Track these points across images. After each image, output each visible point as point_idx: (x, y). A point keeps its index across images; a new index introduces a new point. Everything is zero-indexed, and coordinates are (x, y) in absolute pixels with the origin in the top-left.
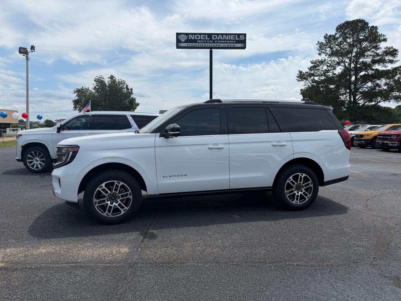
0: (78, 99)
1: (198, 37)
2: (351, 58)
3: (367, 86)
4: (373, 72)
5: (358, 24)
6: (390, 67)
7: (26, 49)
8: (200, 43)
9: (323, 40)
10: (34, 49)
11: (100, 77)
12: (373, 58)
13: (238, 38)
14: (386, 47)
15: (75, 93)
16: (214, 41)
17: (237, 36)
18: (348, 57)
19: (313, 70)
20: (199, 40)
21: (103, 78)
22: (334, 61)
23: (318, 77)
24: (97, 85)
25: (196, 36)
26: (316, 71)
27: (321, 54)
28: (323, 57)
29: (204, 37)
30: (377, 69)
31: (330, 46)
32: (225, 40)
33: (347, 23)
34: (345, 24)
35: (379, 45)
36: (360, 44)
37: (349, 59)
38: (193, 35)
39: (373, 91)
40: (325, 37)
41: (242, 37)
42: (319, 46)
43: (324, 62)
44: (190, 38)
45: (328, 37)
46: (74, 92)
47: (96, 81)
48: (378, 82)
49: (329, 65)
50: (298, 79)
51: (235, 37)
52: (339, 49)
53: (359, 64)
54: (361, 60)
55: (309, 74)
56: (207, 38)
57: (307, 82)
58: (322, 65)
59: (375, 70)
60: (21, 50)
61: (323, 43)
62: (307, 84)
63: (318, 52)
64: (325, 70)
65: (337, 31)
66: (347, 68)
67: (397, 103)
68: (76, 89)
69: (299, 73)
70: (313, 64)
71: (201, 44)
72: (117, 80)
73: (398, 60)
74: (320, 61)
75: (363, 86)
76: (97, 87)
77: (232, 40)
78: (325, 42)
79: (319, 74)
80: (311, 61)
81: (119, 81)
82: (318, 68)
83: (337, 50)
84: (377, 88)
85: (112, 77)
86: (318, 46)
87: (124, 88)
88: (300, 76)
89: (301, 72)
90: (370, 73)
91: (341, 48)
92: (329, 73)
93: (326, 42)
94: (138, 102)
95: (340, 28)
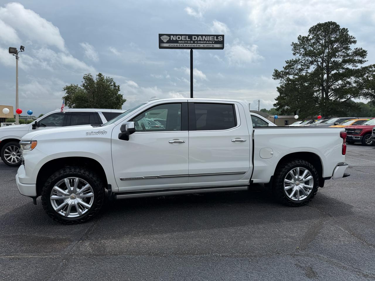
0: (67, 96)
1: (179, 38)
2: (323, 58)
3: (338, 83)
4: (344, 70)
5: (330, 26)
6: (359, 66)
7: (16, 49)
8: (181, 43)
9: (297, 41)
10: (23, 49)
11: (89, 75)
12: (343, 57)
13: (216, 39)
14: (356, 48)
15: (65, 90)
16: (194, 41)
17: (215, 37)
18: (320, 56)
19: (288, 69)
20: (180, 41)
21: (92, 76)
22: (307, 60)
23: (293, 75)
24: (86, 83)
25: (177, 37)
26: (291, 70)
27: (295, 53)
28: (298, 56)
29: (185, 38)
30: (347, 68)
31: (303, 47)
32: (205, 40)
33: (319, 25)
34: (317, 26)
35: (349, 46)
36: (332, 45)
37: (322, 59)
38: (175, 36)
39: (344, 88)
40: (299, 39)
41: (220, 38)
42: (294, 47)
43: (298, 61)
44: (171, 39)
45: (301, 38)
46: (63, 89)
47: (85, 79)
48: (349, 80)
49: (303, 64)
50: (274, 77)
51: (214, 38)
52: (312, 49)
53: (331, 63)
54: (332, 60)
55: (284, 73)
56: (187, 39)
57: (283, 80)
58: (296, 64)
59: (346, 68)
60: (11, 50)
61: (297, 44)
62: (283, 82)
63: (293, 52)
64: (299, 69)
65: (310, 33)
66: (320, 67)
67: (366, 99)
68: (66, 87)
69: (275, 72)
70: (288, 64)
71: (183, 44)
72: (105, 78)
73: (367, 60)
74: (295, 61)
75: (334, 84)
76: (86, 84)
77: (211, 41)
78: (298, 43)
79: (293, 73)
80: (286, 61)
81: (107, 79)
82: (293, 67)
83: (310, 51)
84: (348, 86)
85: (100, 75)
86: (292, 47)
87: (112, 85)
88: (276, 75)
89: (276, 71)
90: (341, 72)
91: (314, 49)
92: (302, 71)
93: (300, 43)
94: (125, 99)
95: (313, 30)
